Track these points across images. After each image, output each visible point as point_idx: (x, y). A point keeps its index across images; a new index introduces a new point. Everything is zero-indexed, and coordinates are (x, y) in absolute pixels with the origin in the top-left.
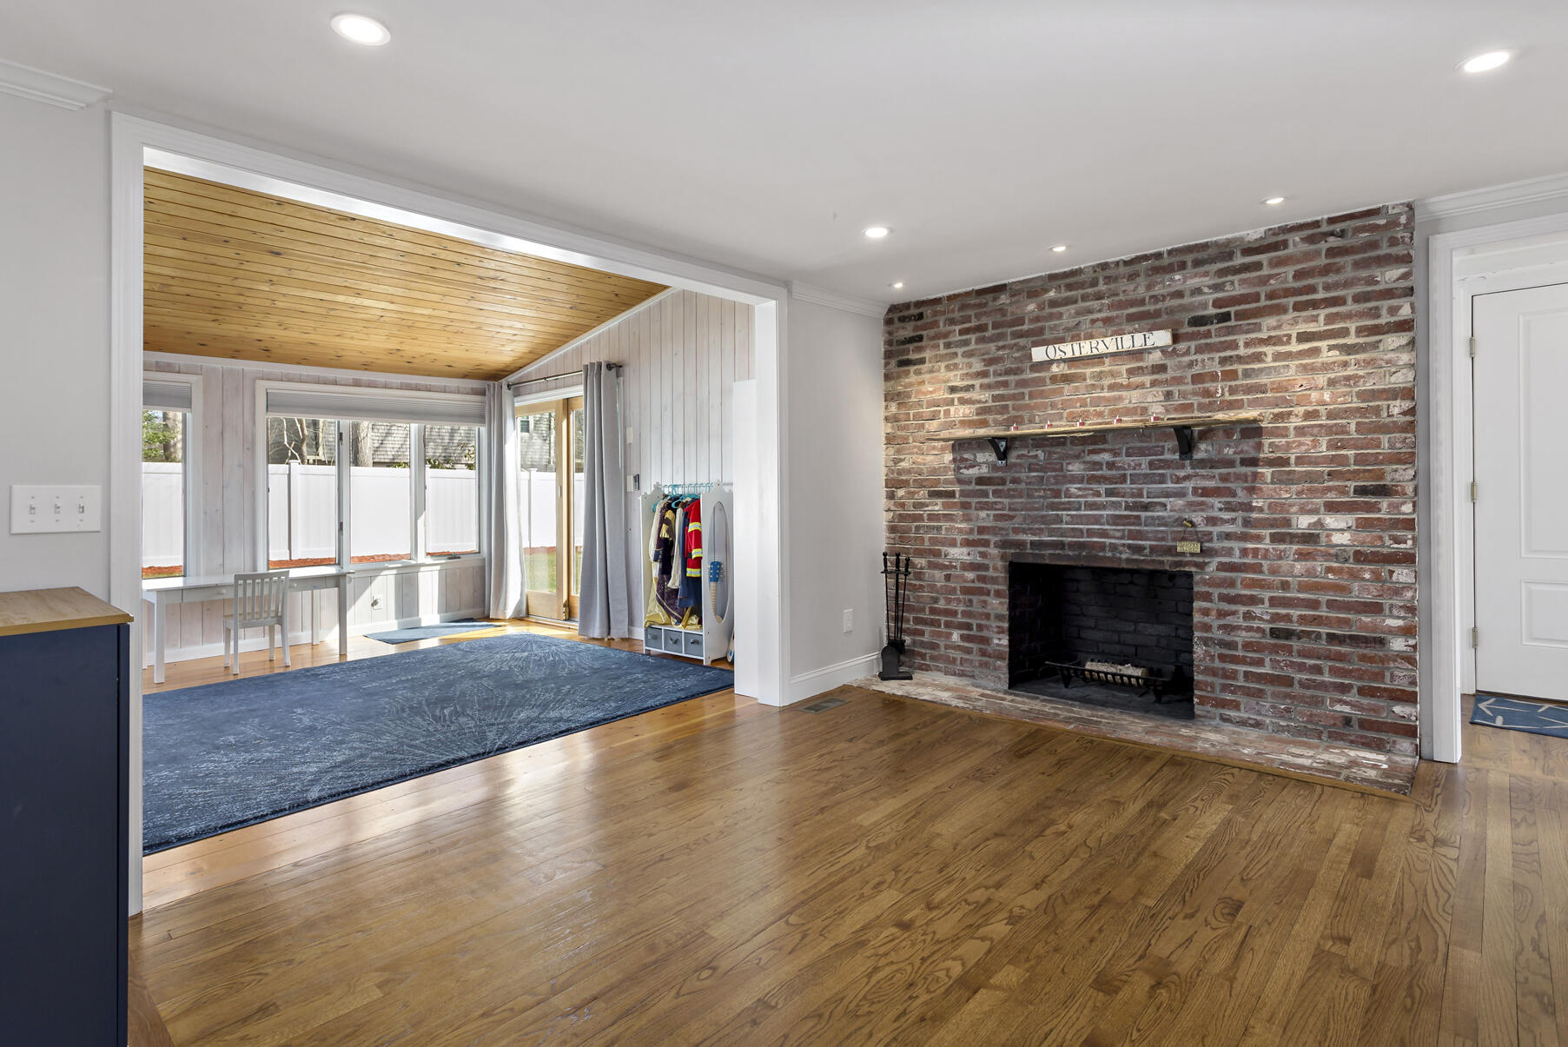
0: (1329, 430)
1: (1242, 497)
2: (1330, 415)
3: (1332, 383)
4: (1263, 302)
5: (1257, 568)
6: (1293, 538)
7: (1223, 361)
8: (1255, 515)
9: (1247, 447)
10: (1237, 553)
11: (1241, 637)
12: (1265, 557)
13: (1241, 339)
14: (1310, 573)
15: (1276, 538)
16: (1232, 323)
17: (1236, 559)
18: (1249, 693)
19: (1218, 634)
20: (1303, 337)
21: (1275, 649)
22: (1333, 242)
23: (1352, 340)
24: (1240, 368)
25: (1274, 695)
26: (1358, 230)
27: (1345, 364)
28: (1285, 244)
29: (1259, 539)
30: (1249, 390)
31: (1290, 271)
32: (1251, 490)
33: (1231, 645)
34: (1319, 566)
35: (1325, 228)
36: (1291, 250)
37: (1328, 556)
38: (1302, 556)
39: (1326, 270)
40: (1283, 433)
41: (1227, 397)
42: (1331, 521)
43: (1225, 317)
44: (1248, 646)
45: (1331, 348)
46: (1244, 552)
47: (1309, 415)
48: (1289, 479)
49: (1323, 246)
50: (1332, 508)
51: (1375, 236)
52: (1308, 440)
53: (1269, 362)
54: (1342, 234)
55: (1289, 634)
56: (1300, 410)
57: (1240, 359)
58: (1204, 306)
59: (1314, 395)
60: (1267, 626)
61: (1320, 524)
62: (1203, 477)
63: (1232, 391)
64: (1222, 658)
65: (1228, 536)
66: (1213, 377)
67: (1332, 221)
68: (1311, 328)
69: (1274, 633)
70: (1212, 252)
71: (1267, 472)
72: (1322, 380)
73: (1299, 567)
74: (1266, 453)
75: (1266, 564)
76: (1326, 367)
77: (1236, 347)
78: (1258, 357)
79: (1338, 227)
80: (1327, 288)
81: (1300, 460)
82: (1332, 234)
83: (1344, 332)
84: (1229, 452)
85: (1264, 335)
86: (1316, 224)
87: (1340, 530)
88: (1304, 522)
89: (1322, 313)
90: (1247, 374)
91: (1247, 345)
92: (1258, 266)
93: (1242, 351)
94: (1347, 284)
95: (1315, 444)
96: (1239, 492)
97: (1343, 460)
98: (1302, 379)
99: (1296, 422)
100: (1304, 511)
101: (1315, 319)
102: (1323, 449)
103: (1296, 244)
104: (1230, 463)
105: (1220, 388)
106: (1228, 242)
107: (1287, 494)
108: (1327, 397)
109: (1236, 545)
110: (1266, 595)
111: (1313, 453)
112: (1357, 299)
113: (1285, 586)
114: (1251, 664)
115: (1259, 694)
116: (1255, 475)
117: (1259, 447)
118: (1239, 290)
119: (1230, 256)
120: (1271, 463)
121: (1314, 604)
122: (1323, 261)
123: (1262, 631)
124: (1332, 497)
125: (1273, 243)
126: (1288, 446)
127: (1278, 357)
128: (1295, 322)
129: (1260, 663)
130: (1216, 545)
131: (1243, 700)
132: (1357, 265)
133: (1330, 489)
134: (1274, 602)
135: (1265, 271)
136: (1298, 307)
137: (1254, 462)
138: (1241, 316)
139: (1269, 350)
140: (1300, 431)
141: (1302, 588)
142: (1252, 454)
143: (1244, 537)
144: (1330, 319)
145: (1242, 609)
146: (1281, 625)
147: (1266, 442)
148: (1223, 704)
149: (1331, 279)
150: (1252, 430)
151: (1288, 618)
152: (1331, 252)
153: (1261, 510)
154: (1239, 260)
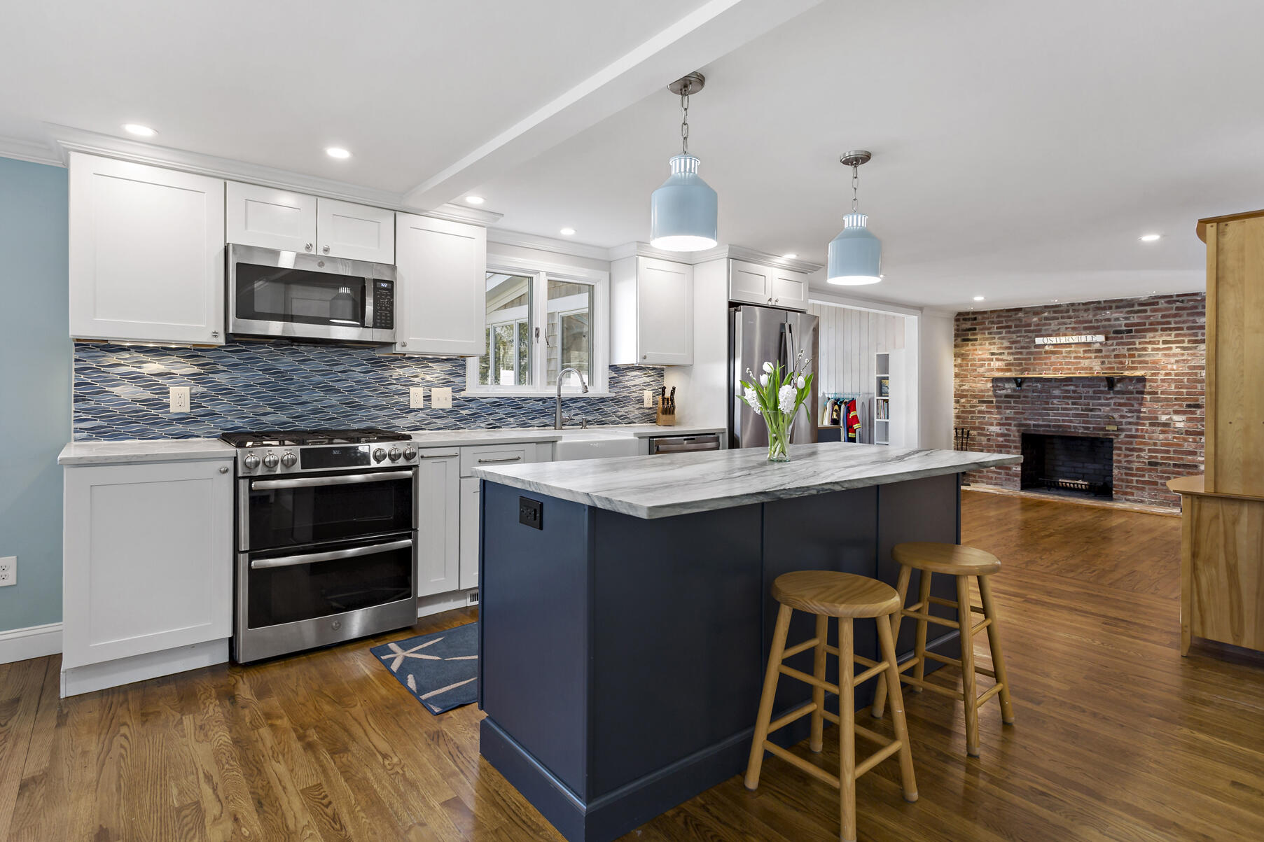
0: (1175, 381)
1: (1136, 407)
2: (1176, 375)
3: (1177, 362)
4: (1147, 327)
5: (1143, 437)
6: (1159, 425)
7: (1129, 350)
8: (1142, 415)
9: (1139, 386)
10: (1134, 430)
11: (1135, 465)
12: (1147, 432)
13: (1137, 341)
14: (1166, 439)
15: (1151, 425)
16: (1133, 334)
17: (1133, 433)
18: (1138, 488)
19: (1125, 464)
20: (1165, 342)
21: (1150, 470)
22: (1178, 304)
23: (1186, 345)
24: (1137, 353)
25: (1150, 489)
26: (1189, 301)
27: (1183, 355)
28: (1157, 303)
29: (1144, 425)
30: (1141, 362)
31: (1160, 314)
32: (1141, 404)
33: (1131, 469)
34: (1170, 436)
35: (1175, 298)
36: (1160, 306)
37: (1174, 432)
38: (1163, 432)
39: (1175, 316)
40: (1155, 381)
41: (1130, 365)
42: (1176, 418)
43: (1130, 331)
44: (1138, 469)
45: (1177, 347)
46: (1137, 430)
47: (1167, 374)
48: (1158, 400)
49: (1174, 306)
50: (1176, 412)
51: (1196, 304)
52: (1166, 384)
53: (1149, 351)
54: (1182, 302)
55: (1156, 464)
56: (1163, 372)
57: (1136, 349)
58: (1121, 326)
59: (1169, 366)
60: (1147, 461)
61: (1171, 419)
62: (1119, 398)
63: (1133, 362)
64: (1126, 474)
65: (1130, 423)
66: (1124, 356)
67: (1178, 296)
68: (1168, 338)
69: (1150, 464)
70: (1124, 303)
71: (1148, 397)
72: (1173, 360)
73: (1161, 436)
74: (1147, 389)
75: (1146, 435)
76: (1174, 355)
77: (1135, 344)
78: (1145, 349)
79: (1181, 299)
80: (1176, 323)
81: (1162, 393)
82: (1178, 301)
83: (1183, 342)
84: (1131, 388)
85: (1147, 340)
86: (1171, 296)
87: (1180, 422)
88: (1164, 418)
89: (1174, 333)
90: (1140, 356)
91: (1140, 343)
92: (1145, 311)
93: (1137, 346)
94: (1184, 322)
95: (1170, 386)
96: (1135, 405)
97: (1181, 393)
98: (1164, 360)
99: (1161, 377)
100: (1164, 413)
101: (1170, 335)
102: (1173, 388)
103: (1162, 304)
104: (1131, 393)
105: (1127, 361)
106: (1132, 300)
107: (1156, 406)
108: (1175, 367)
109: (1134, 427)
110: (1147, 448)
111: (1168, 390)
112: (1188, 328)
113: (1155, 444)
114: (1140, 477)
115: (1143, 489)
116: (1143, 398)
117: (1144, 386)
118: (1136, 321)
119: (1133, 306)
120: (1150, 393)
121: (1168, 452)
122: (1174, 312)
123: (1145, 463)
124: (1176, 408)
125: (1153, 302)
126: (1158, 386)
127: (1153, 349)
128: (1161, 335)
129: (1143, 476)
130: (1124, 427)
131: (1135, 492)
132: (1189, 315)
133: (1175, 405)
134: (1150, 451)
135: (1148, 314)
136: (1163, 330)
137: (1142, 393)
138: (1137, 331)
139: (1150, 346)
140: (1163, 381)
141: (1163, 445)
142: (1142, 389)
143: (1137, 424)
144: (1177, 336)
145: (1136, 454)
146: (1153, 460)
147: (1148, 384)
148: (1126, 493)
149: (1177, 319)
150: (1142, 380)
151: (1156, 457)
152: (1178, 308)
153: (1145, 412)
154: (1137, 308)
